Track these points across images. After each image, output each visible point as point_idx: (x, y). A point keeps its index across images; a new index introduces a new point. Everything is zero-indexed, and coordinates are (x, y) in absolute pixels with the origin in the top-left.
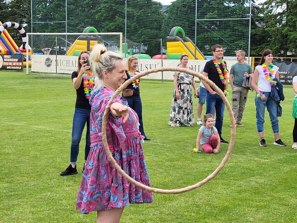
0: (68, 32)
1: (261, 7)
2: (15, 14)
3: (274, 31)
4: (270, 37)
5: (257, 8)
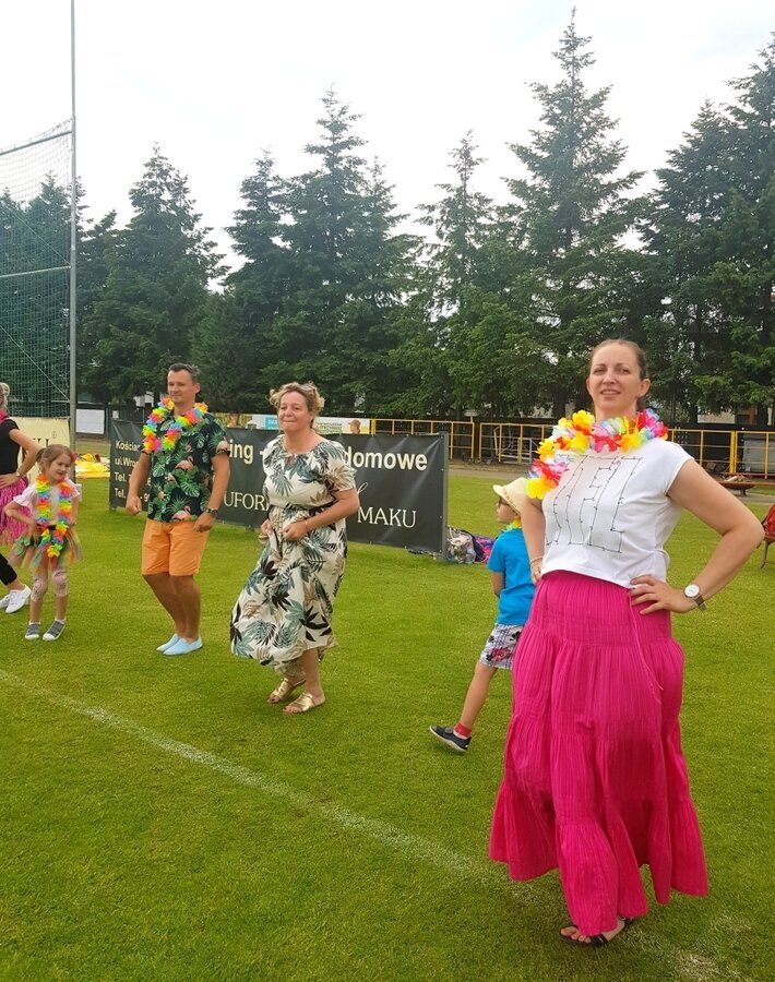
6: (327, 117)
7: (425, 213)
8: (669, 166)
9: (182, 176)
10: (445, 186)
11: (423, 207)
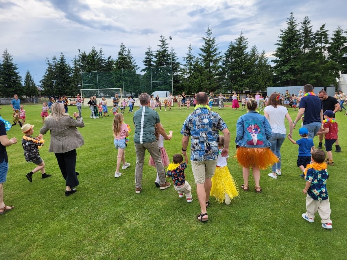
0: (99, 88)
1: (180, 75)
2: (75, 81)
3: (185, 85)
4: (184, 87)
5: (179, 75)
6: (161, 40)
8: (226, 52)
10: (187, 54)
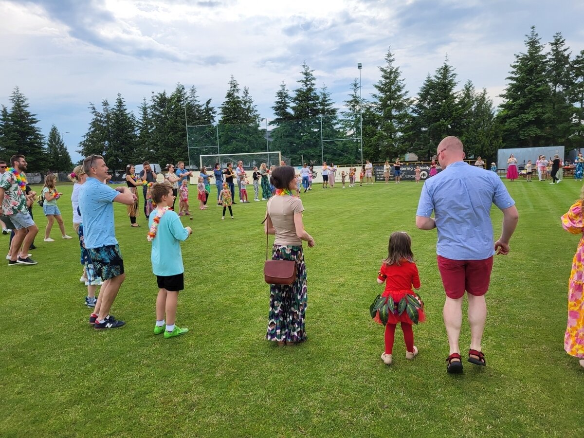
6: (304, 71)
7: (346, 103)
8: (421, 92)
9: (247, 88)
10: (350, 95)
11: (345, 101)
